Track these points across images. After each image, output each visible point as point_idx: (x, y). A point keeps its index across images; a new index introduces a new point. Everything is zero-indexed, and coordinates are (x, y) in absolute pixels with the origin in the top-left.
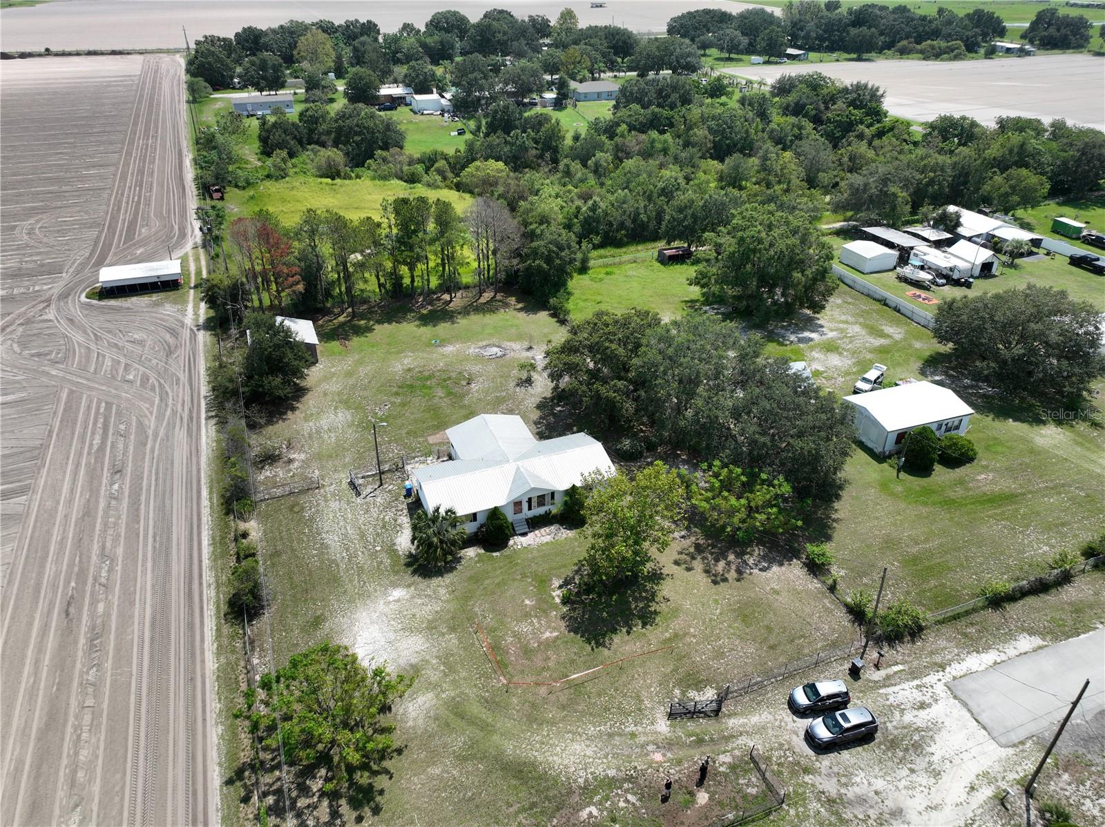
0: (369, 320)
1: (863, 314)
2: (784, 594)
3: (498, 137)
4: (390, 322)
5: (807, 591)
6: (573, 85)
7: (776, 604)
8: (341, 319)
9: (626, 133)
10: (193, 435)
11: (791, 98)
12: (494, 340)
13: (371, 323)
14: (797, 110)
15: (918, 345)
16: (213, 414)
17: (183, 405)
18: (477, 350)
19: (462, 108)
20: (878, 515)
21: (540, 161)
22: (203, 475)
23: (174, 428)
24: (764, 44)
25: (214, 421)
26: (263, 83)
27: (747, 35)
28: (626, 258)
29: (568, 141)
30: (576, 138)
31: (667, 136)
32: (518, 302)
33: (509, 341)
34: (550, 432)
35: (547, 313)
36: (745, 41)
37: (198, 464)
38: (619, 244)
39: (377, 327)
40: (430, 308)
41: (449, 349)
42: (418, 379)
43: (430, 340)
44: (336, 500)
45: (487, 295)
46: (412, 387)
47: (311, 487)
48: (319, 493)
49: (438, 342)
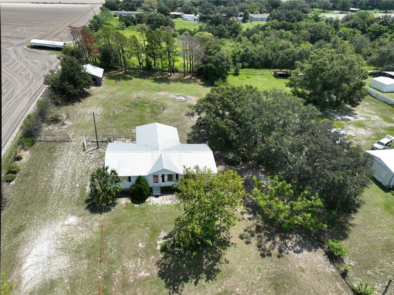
0: (132, 75)
4: (140, 78)
8: (121, 73)
13: (133, 77)
18: (174, 96)
23: (25, 96)
32: (201, 82)
34: (194, 141)
38: (257, 68)
39: (134, 79)
40: (161, 76)
41: (162, 93)
42: (142, 102)
43: (155, 88)
44: (72, 150)
45: (188, 77)
46: (137, 105)
47: (66, 140)
48: (67, 144)
49: (158, 89)
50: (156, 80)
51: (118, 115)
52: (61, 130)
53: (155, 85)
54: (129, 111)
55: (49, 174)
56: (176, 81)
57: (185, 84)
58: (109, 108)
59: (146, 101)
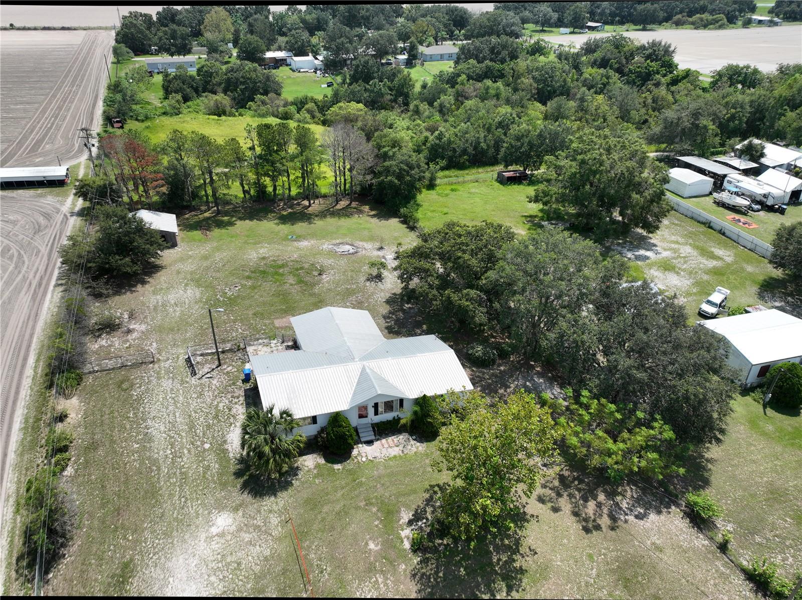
0: (233, 216)
1: (690, 235)
2: (669, 551)
3: (359, 86)
4: (251, 219)
5: (694, 550)
6: (422, 49)
7: (661, 566)
9: (465, 81)
10: (37, 299)
11: (598, 55)
12: (348, 240)
13: (234, 219)
14: (604, 63)
15: (750, 269)
16: (63, 282)
17: (36, 273)
18: (330, 247)
19: (331, 67)
20: (754, 458)
21: (393, 104)
22: (35, 340)
23: (19, 293)
24: (570, 18)
25: (61, 289)
26: (173, 49)
27: (556, 11)
28: (468, 178)
29: (418, 88)
30: (424, 86)
31: (500, 84)
32: (371, 210)
33: (361, 241)
34: (399, 327)
35: (397, 220)
36: (555, 16)
37: (34, 328)
38: (462, 167)
39: (239, 223)
40: (290, 210)
41: (304, 244)
42: (271, 266)
43: (287, 235)
44: (169, 378)
45: (343, 203)
46: (264, 272)
47: (146, 361)
48: (153, 368)
49: (294, 237)
50: (284, 220)
51: (235, 297)
52: (128, 344)
53: (285, 229)
54: (253, 288)
55: (138, 434)
56: (323, 215)
57: (343, 219)
58: (209, 286)
59: (280, 263)
